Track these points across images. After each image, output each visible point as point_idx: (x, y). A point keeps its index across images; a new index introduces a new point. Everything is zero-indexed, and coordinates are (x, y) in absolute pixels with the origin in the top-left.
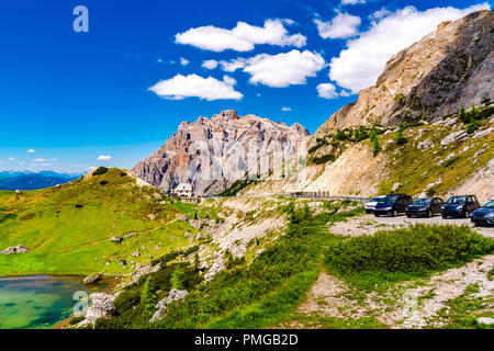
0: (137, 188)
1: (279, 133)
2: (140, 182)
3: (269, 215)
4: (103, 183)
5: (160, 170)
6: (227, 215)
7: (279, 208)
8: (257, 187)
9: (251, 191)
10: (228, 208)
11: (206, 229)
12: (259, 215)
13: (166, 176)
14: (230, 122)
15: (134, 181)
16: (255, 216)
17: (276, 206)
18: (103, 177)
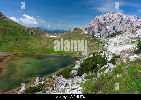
0: (85, 34)
1: (128, 18)
2: (86, 33)
3: (128, 43)
4: (76, 32)
5: (90, 29)
6: (111, 43)
7: (132, 42)
8: (121, 35)
9: (119, 36)
10: (111, 41)
11: (104, 47)
12: (124, 44)
13: (91, 31)
14: (112, 15)
15: (84, 32)
16: (122, 44)
17: (130, 41)
18: (76, 31)
